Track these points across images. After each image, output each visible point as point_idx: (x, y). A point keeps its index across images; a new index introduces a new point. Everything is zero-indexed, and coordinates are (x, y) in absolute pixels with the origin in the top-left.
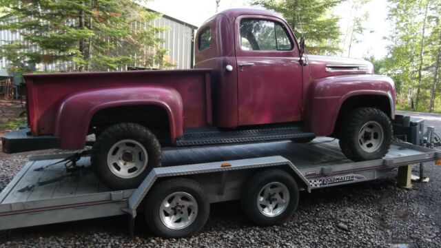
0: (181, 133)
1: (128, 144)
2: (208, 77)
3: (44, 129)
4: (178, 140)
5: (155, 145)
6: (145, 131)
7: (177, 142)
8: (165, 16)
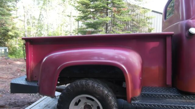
0: (138, 93)
1: (88, 98)
2: (169, 40)
3: (36, 77)
4: (133, 100)
5: (110, 103)
6: (101, 89)
7: (133, 102)
8: (153, 11)
